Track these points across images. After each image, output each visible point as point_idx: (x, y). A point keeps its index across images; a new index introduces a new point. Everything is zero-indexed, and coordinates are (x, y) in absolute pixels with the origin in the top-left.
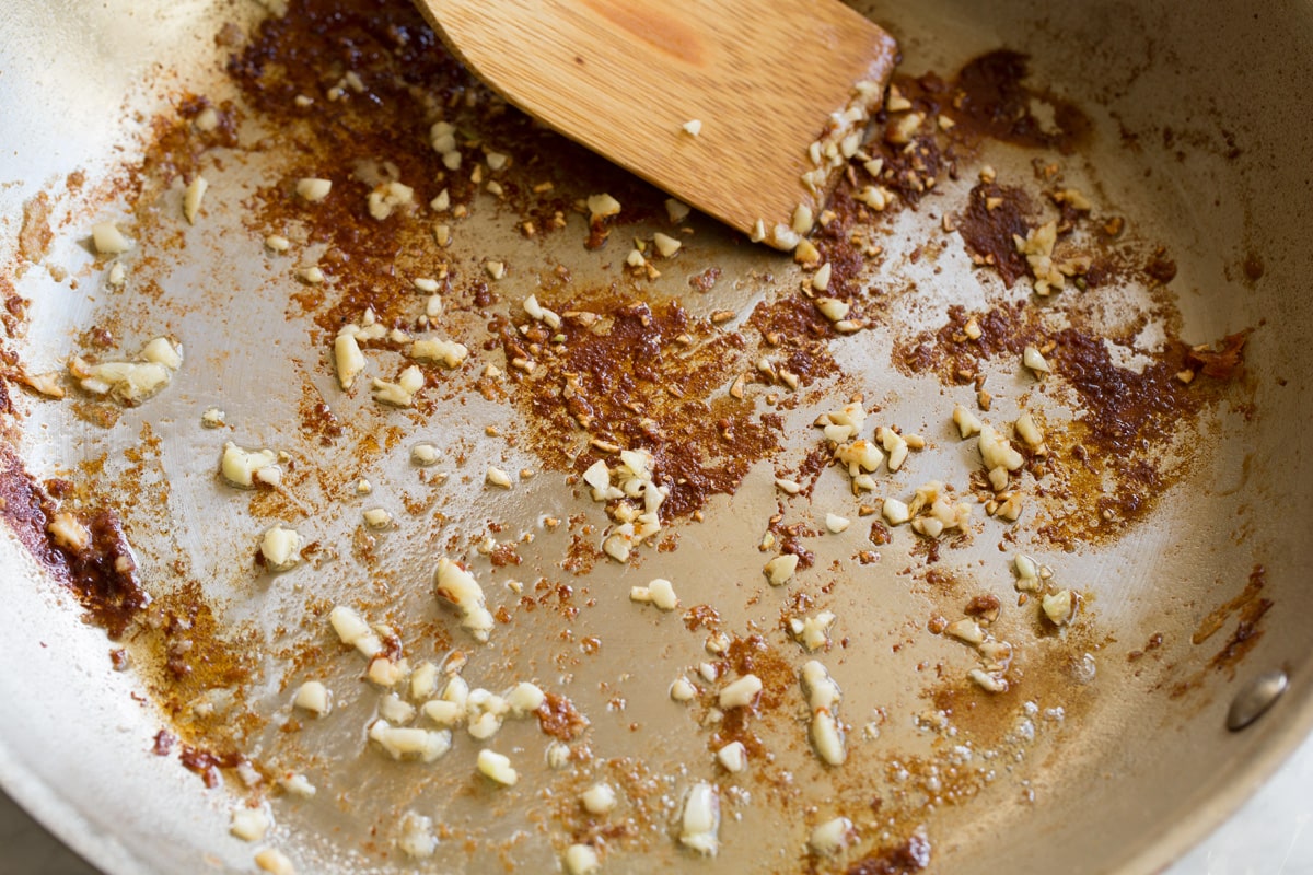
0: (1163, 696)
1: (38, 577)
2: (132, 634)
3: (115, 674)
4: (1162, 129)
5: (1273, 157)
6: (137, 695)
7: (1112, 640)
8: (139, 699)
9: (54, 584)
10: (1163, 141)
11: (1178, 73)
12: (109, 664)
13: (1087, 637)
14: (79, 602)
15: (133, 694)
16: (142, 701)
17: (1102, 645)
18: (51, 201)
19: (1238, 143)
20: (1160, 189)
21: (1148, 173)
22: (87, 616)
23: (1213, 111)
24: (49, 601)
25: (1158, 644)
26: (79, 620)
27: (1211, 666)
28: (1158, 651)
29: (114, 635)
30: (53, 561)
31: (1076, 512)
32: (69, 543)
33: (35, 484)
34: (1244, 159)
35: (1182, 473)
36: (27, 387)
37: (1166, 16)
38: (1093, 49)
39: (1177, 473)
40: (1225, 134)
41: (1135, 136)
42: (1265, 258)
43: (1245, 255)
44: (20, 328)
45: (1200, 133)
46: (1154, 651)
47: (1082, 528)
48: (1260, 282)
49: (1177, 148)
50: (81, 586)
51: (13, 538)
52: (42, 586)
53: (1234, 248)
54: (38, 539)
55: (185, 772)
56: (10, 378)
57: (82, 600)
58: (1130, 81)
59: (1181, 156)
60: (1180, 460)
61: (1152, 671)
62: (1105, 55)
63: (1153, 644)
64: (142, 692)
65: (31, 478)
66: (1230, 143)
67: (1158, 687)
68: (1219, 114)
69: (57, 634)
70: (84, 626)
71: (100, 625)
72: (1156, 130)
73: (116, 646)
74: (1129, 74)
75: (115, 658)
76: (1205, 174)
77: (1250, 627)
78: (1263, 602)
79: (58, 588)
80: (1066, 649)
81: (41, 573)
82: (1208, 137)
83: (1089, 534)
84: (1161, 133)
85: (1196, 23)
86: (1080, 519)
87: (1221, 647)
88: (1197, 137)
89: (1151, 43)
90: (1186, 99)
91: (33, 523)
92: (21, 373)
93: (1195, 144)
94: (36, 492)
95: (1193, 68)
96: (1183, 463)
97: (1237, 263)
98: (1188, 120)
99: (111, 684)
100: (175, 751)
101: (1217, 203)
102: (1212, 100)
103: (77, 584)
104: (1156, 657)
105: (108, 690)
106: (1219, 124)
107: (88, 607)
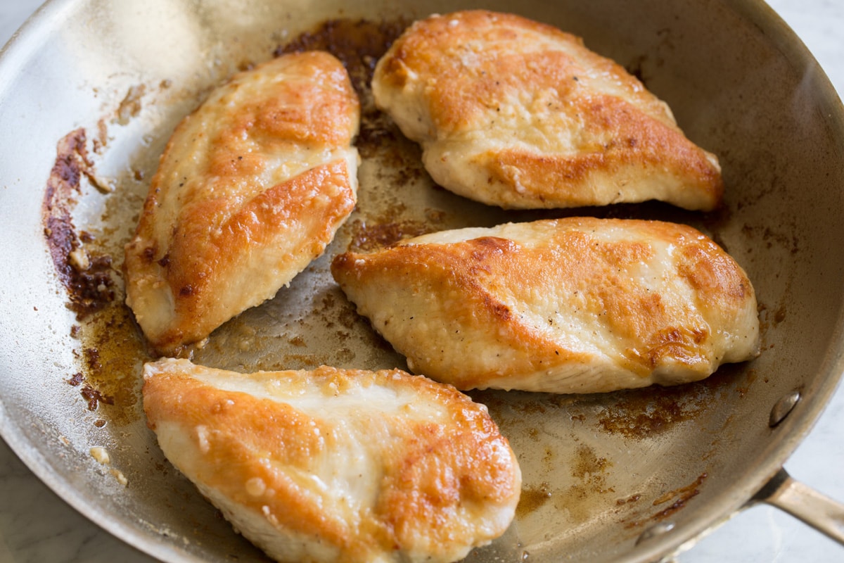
0: (622, 526)
1: (52, 276)
2: (88, 321)
3: (69, 337)
4: (766, 227)
5: (812, 256)
6: (76, 352)
7: (612, 491)
8: (76, 354)
9: (59, 283)
10: (763, 235)
11: (783, 198)
12: (69, 331)
13: (599, 485)
14: (69, 296)
15: (74, 350)
16: (77, 356)
17: (605, 491)
18: (146, 90)
19: (799, 246)
20: (752, 261)
21: (750, 251)
22: (69, 304)
23: (793, 224)
24: (52, 289)
25: (636, 500)
26: (64, 305)
27: (652, 518)
28: (634, 503)
29: (79, 319)
30: (64, 271)
31: (624, 417)
32: (77, 265)
33: (74, 231)
34: (799, 254)
35: (695, 416)
36: (93, 181)
37: (787, 165)
38: (746, 175)
39: (692, 414)
40: (794, 239)
41: (751, 229)
42: (788, 312)
43: (779, 308)
44: (102, 149)
45: (783, 235)
46: (631, 503)
47: (624, 426)
48: (780, 324)
49: (769, 241)
50: (73, 288)
51: (46, 251)
52: (52, 281)
53: (776, 302)
54: (60, 259)
55: (81, 397)
56: (85, 173)
57: (71, 296)
58: (759, 197)
59: (769, 245)
60: (697, 408)
61: (625, 512)
62: (751, 180)
63: (633, 499)
64: (79, 352)
65: (74, 227)
66: (795, 245)
67: (623, 521)
68: (795, 228)
69: (47, 307)
70: (65, 309)
71: (74, 310)
72: (763, 228)
73: (77, 324)
74: (759, 193)
75: (74, 330)
76: (777, 258)
77: (682, 503)
78: (696, 490)
79: (61, 285)
80: (584, 487)
81: (55, 275)
82: (786, 238)
83: (626, 431)
84: (764, 230)
85: (800, 172)
86: (625, 421)
87: (663, 509)
88: (781, 237)
89: (776, 178)
90: (783, 214)
91: (63, 249)
92: (93, 171)
93: (779, 240)
94: (72, 234)
95: (791, 198)
96: (698, 411)
97: (774, 311)
98: (780, 226)
99: (64, 342)
100: (82, 385)
101: (777, 276)
102: (795, 218)
103: (72, 287)
104: (631, 507)
105: (61, 343)
106: (793, 232)
107: (72, 300)
